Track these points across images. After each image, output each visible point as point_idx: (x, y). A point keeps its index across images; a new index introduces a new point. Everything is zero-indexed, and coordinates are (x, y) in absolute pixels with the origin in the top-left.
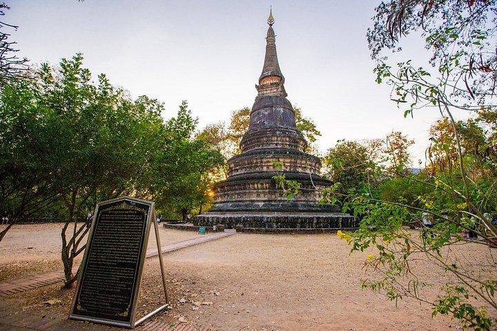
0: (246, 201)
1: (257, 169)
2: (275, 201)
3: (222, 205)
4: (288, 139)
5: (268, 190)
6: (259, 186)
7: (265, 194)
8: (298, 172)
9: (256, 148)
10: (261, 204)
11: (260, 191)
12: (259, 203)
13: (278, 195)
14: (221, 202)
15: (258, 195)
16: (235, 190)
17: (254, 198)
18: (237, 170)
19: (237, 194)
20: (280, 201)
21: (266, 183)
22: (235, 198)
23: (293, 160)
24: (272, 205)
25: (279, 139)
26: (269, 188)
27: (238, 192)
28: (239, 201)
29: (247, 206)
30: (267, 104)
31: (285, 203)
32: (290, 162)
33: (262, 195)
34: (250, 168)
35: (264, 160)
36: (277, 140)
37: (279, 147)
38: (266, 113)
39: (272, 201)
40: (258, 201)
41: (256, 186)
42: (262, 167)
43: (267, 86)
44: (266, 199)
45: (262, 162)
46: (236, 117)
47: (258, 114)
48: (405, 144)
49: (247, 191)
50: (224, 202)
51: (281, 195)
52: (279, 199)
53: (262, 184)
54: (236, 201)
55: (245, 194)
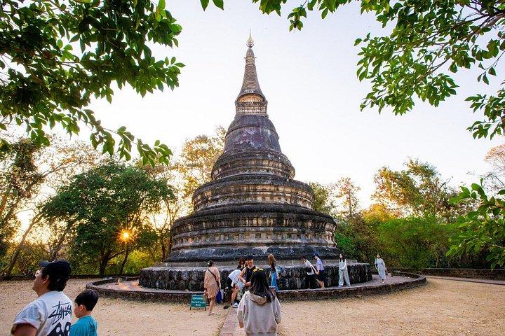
1: (249, 200)
2: (283, 244)
3: (195, 251)
4: (280, 165)
5: (272, 229)
6: (260, 222)
7: (268, 233)
8: (299, 206)
9: (241, 173)
10: (265, 249)
11: (261, 229)
12: (261, 248)
13: (285, 235)
14: (193, 247)
15: (258, 236)
16: (221, 227)
17: (253, 241)
18: (217, 200)
19: (224, 234)
20: (289, 244)
21: (270, 218)
22: (221, 239)
23: (294, 191)
24: (280, 250)
25: (271, 163)
26: (273, 226)
27: (225, 230)
28: (226, 245)
29: (242, 251)
30: (252, 122)
31: (297, 247)
32: (291, 193)
33: (264, 236)
34: (238, 197)
35: (259, 188)
36: (268, 166)
37: (271, 173)
38: (251, 133)
39: (278, 244)
40: (258, 244)
41: (255, 221)
42: (256, 196)
43: (249, 105)
44: (270, 241)
45: (255, 190)
46: (189, 145)
47: (241, 133)
48: (353, 190)
49: (241, 229)
50: (200, 246)
51: (290, 236)
52: (288, 240)
53: (264, 219)
54: (222, 245)
55: (237, 233)
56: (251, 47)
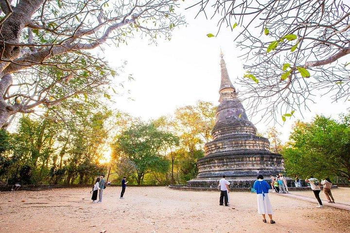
0: (246, 169)
1: (242, 148)
2: (265, 169)
6: (253, 159)
7: (257, 164)
8: (267, 151)
9: (233, 133)
11: (254, 162)
12: (256, 171)
13: (265, 165)
14: (220, 171)
15: (253, 165)
16: (234, 161)
17: (251, 168)
18: (225, 148)
19: (237, 165)
20: (268, 169)
21: (258, 157)
22: (235, 167)
24: (265, 172)
26: (260, 161)
27: (237, 163)
28: (238, 170)
29: (247, 172)
31: (271, 171)
32: (262, 144)
34: (237, 146)
35: (247, 142)
36: (247, 129)
37: (248, 133)
38: (234, 111)
39: (263, 169)
40: (254, 169)
41: (251, 159)
42: (246, 146)
44: (259, 168)
45: (245, 143)
49: (245, 163)
50: (224, 170)
51: (267, 166)
53: (255, 158)
54: (236, 170)
55: (243, 164)
56: (222, 57)
